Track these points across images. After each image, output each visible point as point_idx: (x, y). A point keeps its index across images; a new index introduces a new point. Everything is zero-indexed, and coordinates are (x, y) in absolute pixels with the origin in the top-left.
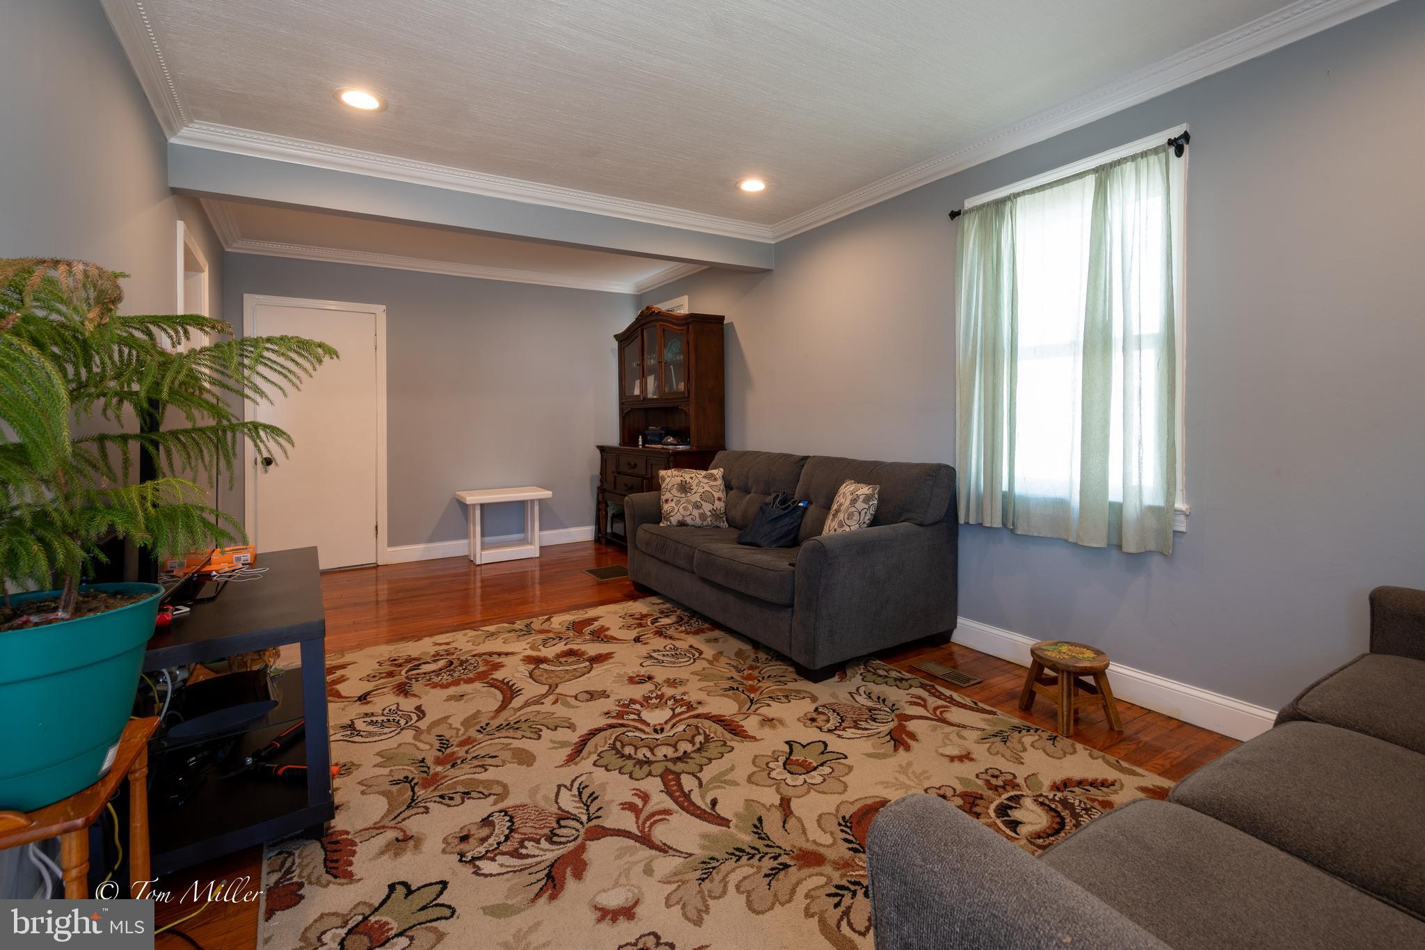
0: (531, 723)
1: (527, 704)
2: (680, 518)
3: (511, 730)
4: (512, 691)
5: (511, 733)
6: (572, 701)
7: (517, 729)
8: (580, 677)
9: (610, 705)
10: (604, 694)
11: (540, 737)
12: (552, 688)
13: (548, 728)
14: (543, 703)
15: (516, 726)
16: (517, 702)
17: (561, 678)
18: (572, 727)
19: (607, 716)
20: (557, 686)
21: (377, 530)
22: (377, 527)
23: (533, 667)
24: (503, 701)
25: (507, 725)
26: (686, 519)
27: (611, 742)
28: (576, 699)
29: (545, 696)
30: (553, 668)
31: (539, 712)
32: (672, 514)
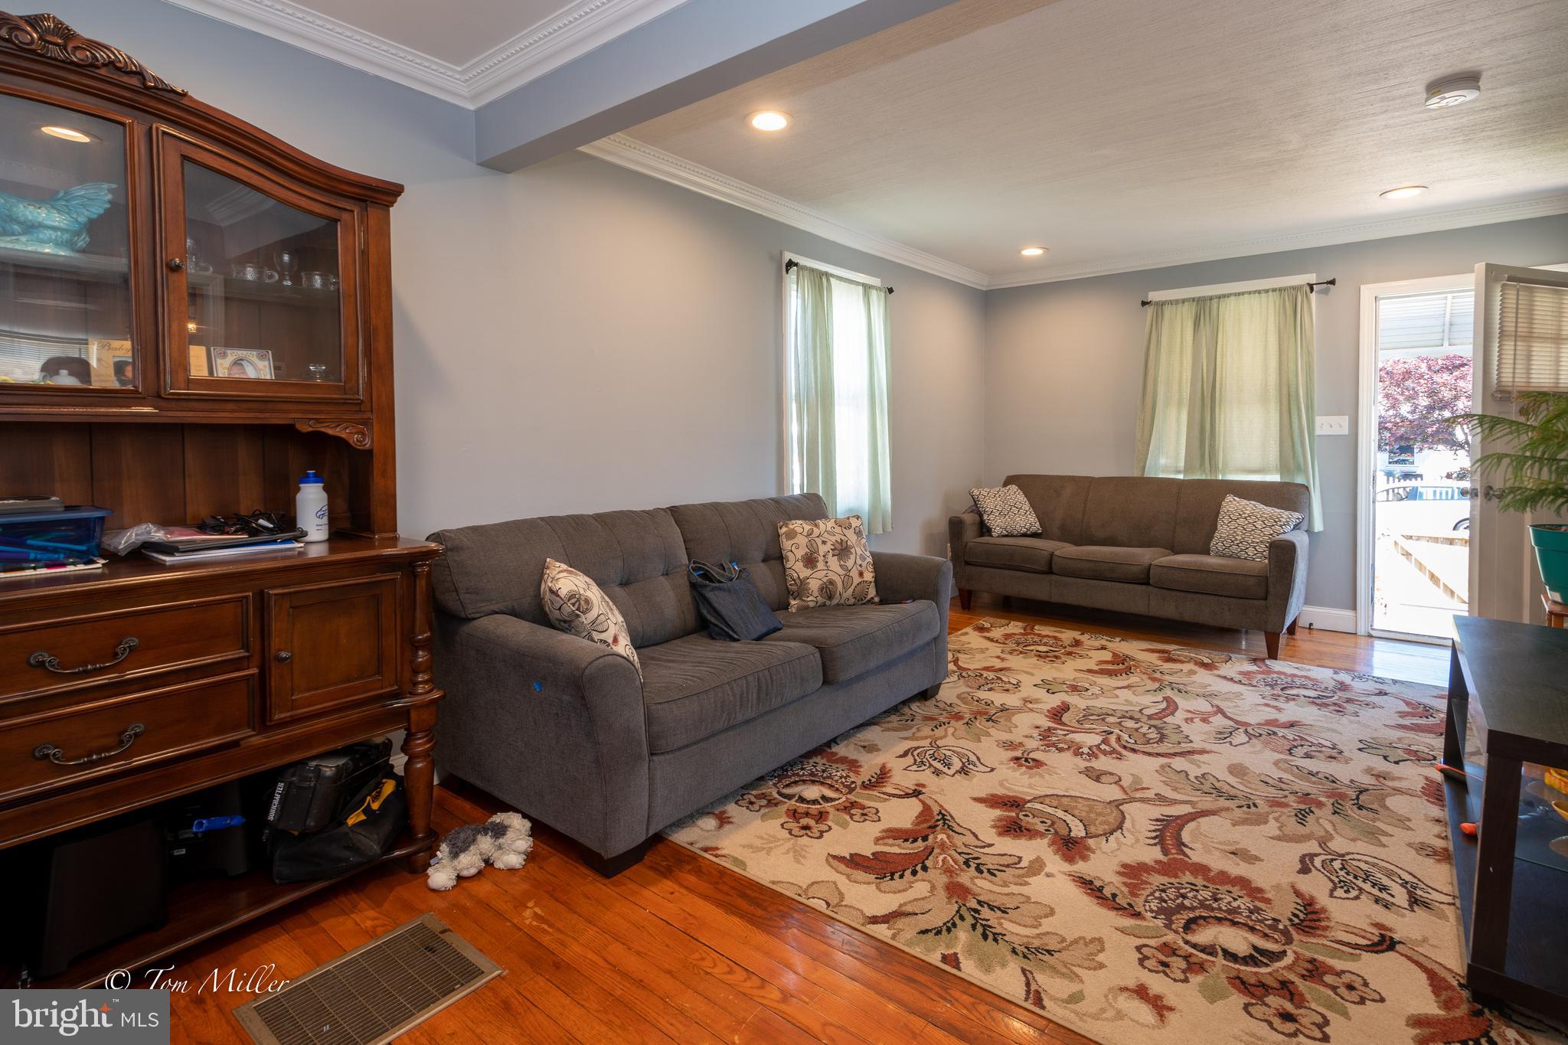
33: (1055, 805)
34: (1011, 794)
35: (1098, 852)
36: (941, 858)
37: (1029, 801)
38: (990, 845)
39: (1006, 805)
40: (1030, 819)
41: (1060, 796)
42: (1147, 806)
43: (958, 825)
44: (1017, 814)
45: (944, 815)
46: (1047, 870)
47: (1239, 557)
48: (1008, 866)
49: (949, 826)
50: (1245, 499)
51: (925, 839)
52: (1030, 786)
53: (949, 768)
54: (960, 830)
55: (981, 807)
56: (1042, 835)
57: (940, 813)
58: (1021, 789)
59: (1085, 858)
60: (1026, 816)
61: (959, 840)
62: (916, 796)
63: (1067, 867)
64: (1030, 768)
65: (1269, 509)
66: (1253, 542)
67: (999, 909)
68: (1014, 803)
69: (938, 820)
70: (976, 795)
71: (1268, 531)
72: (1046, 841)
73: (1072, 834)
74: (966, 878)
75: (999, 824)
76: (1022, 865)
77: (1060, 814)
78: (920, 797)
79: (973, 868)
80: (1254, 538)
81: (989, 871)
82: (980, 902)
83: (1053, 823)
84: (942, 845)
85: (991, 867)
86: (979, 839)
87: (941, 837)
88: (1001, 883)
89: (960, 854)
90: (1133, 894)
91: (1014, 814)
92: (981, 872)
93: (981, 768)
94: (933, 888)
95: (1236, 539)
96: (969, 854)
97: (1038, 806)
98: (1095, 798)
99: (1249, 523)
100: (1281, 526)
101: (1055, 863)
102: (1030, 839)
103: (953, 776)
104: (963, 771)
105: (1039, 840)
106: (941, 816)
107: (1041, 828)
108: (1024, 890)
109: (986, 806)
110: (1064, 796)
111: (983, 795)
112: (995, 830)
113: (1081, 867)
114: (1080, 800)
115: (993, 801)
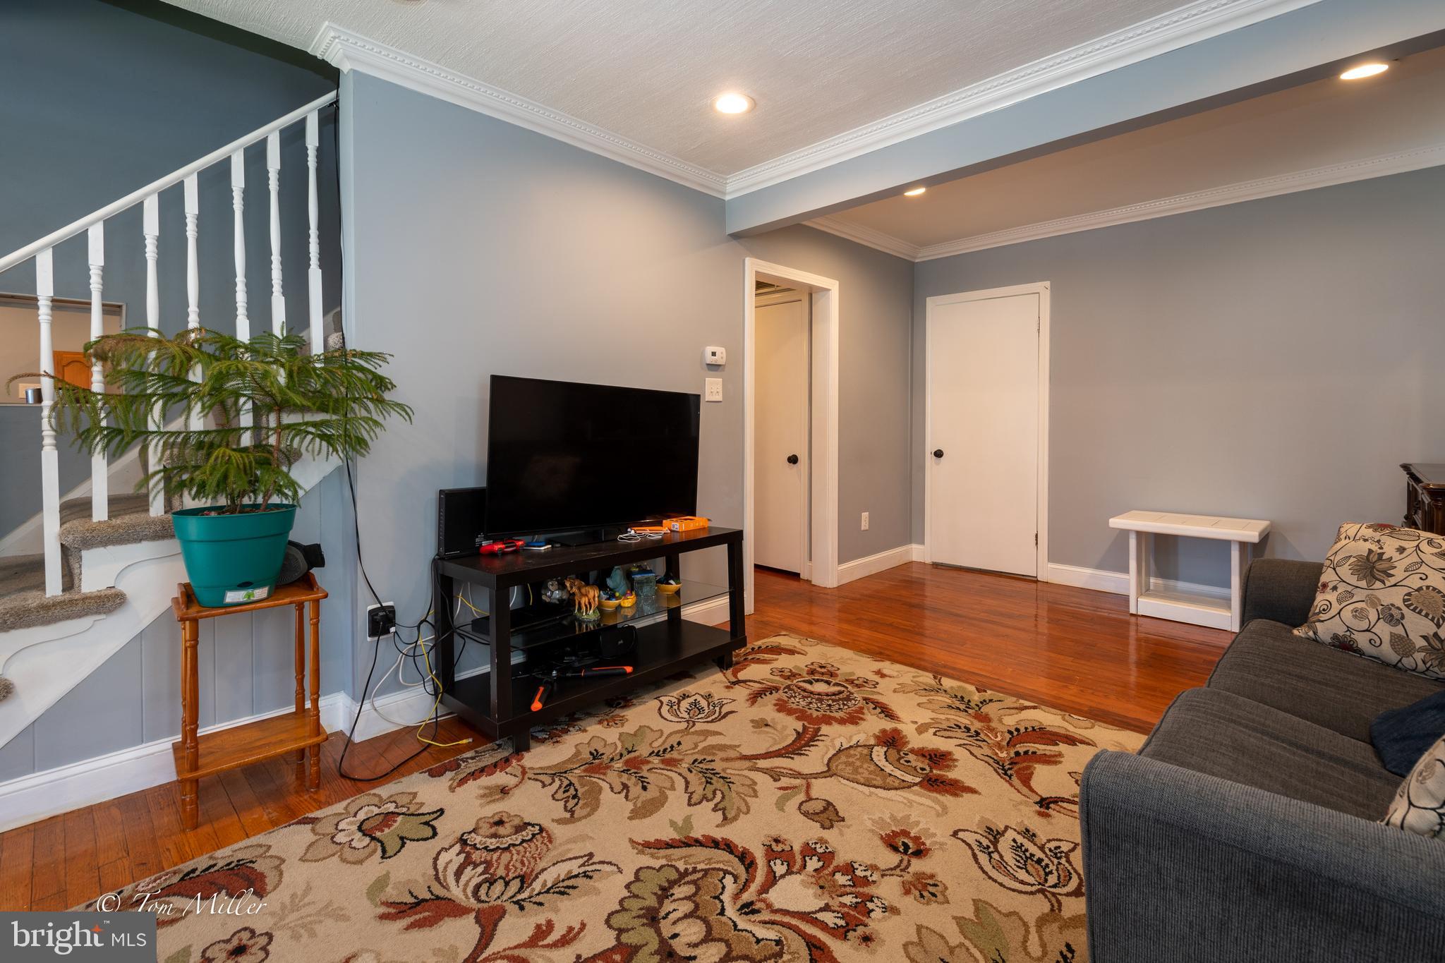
0: (724, 788)
2: (1341, 631)
10: (831, 822)
17: (855, 773)
18: (728, 821)
21: (1037, 540)
22: (1037, 536)
23: (870, 743)
26: (1356, 636)
28: (802, 802)
30: (879, 760)
31: (753, 784)
32: (1323, 617)
33: (891, 778)
34: (935, 795)
35: (871, 734)
36: (999, 739)
37: (915, 784)
38: (960, 745)
39: (942, 783)
40: (920, 765)
41: (881, 788)
42: (798, 769)
43: (989, 764)
44: (931, 771)
45: (1006, 774)
46: (916, 726)
48: (945, 730)
49: (998, 763)
51: (1017, 754)
52: (910, 803)
53: (1014, 840)
54: (986, 759)
55: (969, 782)
56: (912, 751)
57: (1010, 777)
58: (923, 800)
59: (884, 731)
60: (923, 769)
61: (987, 751)
62: (1043, 800)
63: (899, 726)
64: (905, 833)
68: (935, 784)
69: (1010, 769)
70: (975, 796)
72: (910, 746)
73: (885, 749)
74: (976, 725)
75: (950, 763)
76: (934, 730)
77: (889, 768)
78: (1038, 799)
79: (972, 731)
81: (960, 728)
82: (966, 711)
83: (899, 760)
84: (1001, 748)
85: (959, 730)
86: (969, 751)
87: (1004, 755)
89: (984, 741)
90: (862, 708)
91: (935, 771)
92: (965, 727)
93: (971, 838)
94: (1000, 721)
96: (977, 740)
97: (909, 778)
101: (908, 730)
102: (923, 748)
103: (1007, 828)
104: (995, 835)
105: (916, 747)
106: (1009, 772)
107: (911, 757)
108: (934, 715)
109: (963, 783)
110: (876, 787)
111: (968, 796)
112: (954, 757)
113: (888, 725)
114: (864, 782)
115: (955, 788)
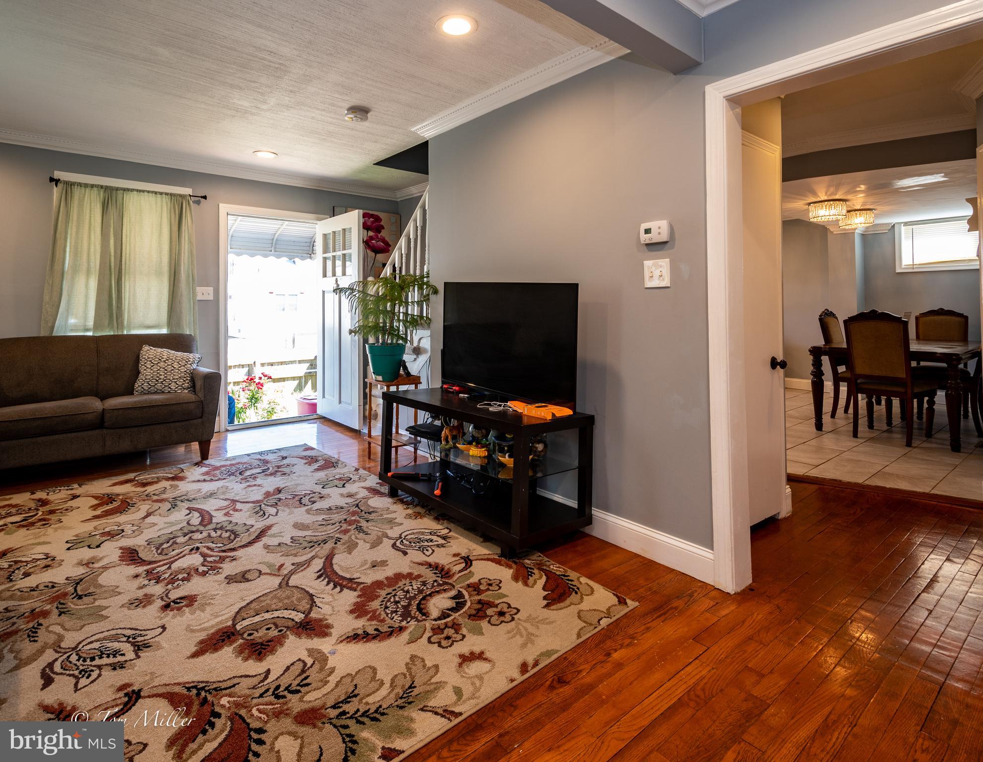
0: (301, 546)
1: (308, 563)
3: (315, 541)
4: (327, 576)
5: (314, 539)
6: (265, 569)
7: (311, 542)
8: (251, 602)
9: (229, 568)
10: (230, 579)
11: (292, 538)
12: (285, 584)
13: (286, 544)
14: (293, 564)
15: (312, 544)
16: (318, 564)
17: (275, 597)
18: (266, 547)
19: (234, 558)
20: (280, 585)
23: (313, 615)
24: (331, 564)
25: (319, 544)
27: (237, 539)
28: (260, 571)
29: (292, 573)
30: (286, 614)
31: (295, 555)
33: (254, 615)
34: (213, 631)
35: (328, 618)
36: (256, 713)
37: (235, 625)
38: (269, 673)
39: (223, 640)
40: (256, 634)
41: (246, 607)
42: (300, 574)
43: (220, 683)
44: (243, 639)
45: (195, 688)
46: (326, 652)
47: (163, 392)
48: (304, 672)
49: (215, 690)
50: (159, 347)
51: (217, 716)
53: (123, 656)
54: (229, 683)
55: (207, 657)
56: (284, 636)
57: (189, 689)
58: (212, 622)
59: (329, 627)
60: (250, 635)
61: (242, 690)
62: (138, 697)
63: (331, 640)
64: (189, 606)
65: (179, 353)
66: (174, 379)
67: (349, 697)
68: (227, 635)
69: (198, 695)
70: (189, 654)
71: (183, 369)
72: (293, 638)
73: (298, 621)
74: (297, 705)
75: (244, 655)
76: (309, 663)
77: (267, 616)
78: (142, 694)
79: (289, 696)
80: (174, 375)
81: (300, 687)
82: (335, 708)
83: (275, 625)
84: (239, 706)
85: (297, 682)
86: (254, 677)
87: (225, 702)
88: (320, 684)
89: (261, 697)
90: (382, 622)
91: (241, 641)
92: (297, 692)
93: (151, 634)
95: (160, 379)
96: (267, 691)
97: (246, 623)
98: (269, 591)
99: (168, 365)
100: (191, 364)
101: (322, 644)
103: (137, 657)
104: (139, 647)
105: (288, 641)
106: (193, 691)
107: (275, 634)
108: (339, 674)
109: (211, 653)
110: (248, 604)
111: (194, 649)
112: (251, 662)
113: (337, 633)
114: (262, 599)
115: (209, 645)
